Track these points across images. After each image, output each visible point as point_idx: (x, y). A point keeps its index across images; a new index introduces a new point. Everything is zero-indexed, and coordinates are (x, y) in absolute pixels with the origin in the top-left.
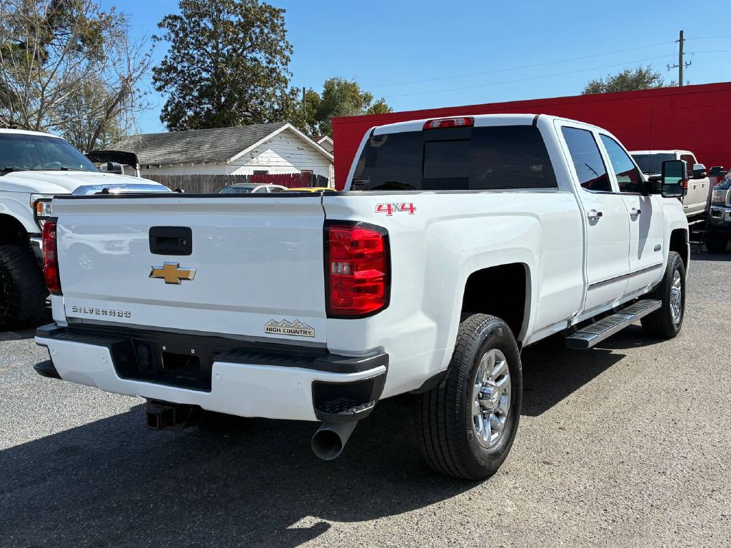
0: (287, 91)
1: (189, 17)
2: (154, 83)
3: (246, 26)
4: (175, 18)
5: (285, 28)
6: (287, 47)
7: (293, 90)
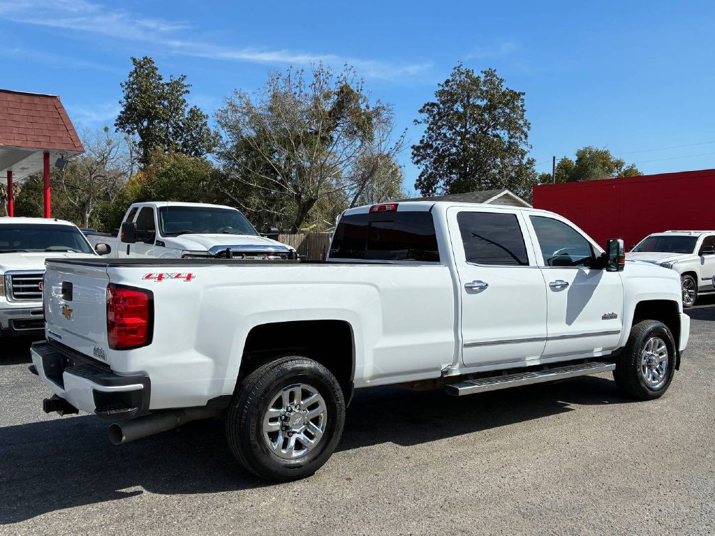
0: (524, 161)
1: (443, 103)
2: (413, 158)
3: (490, 108)
4: (433, 105)
5: (524, 108)
6: (525, 124)
7: (529, 160)
